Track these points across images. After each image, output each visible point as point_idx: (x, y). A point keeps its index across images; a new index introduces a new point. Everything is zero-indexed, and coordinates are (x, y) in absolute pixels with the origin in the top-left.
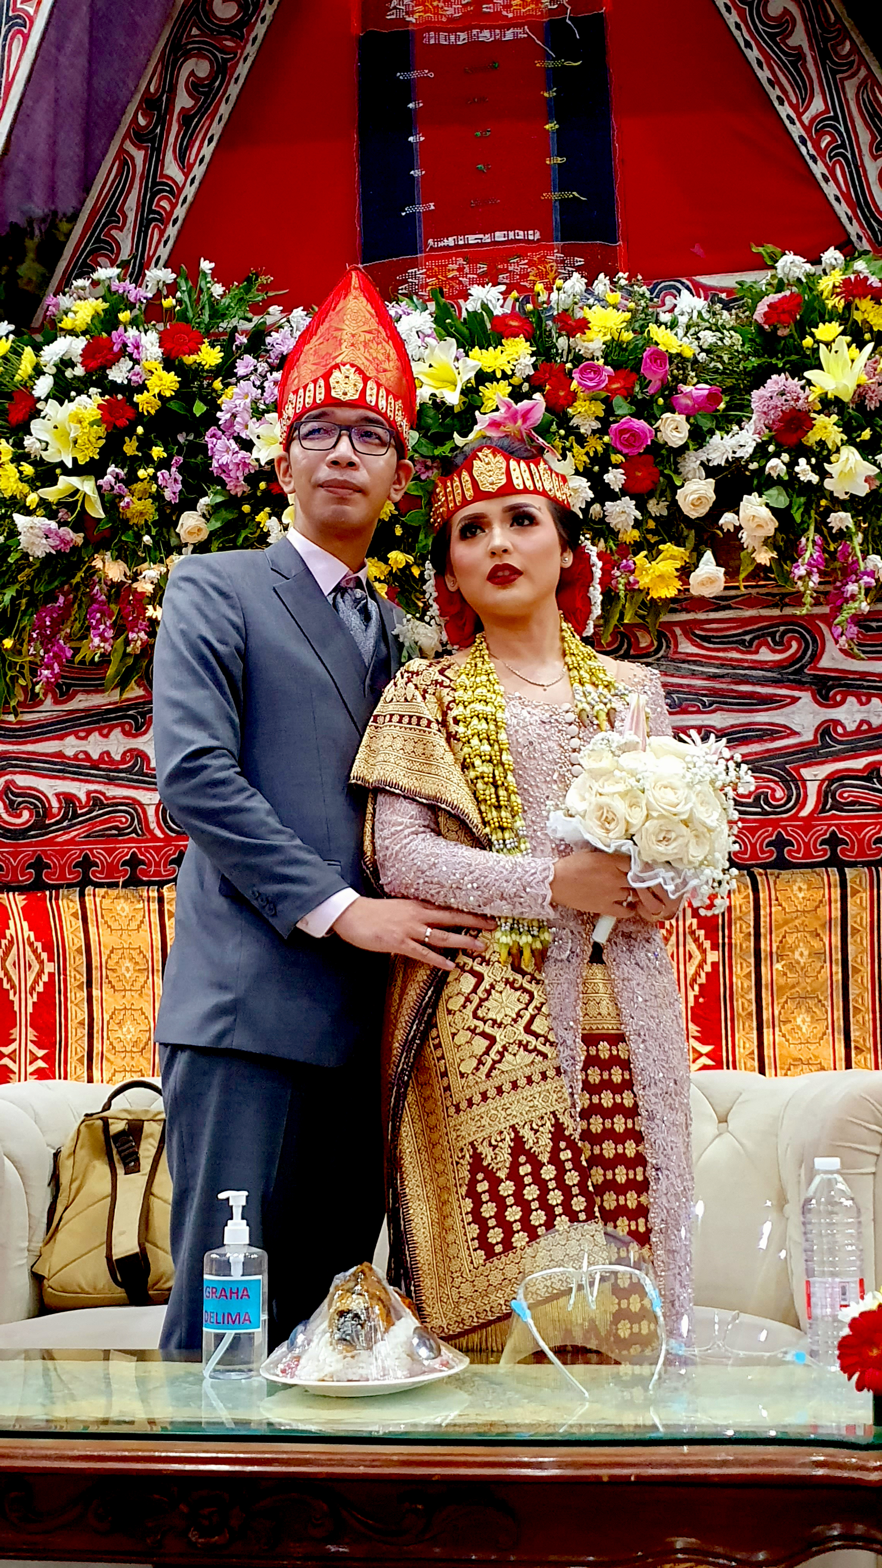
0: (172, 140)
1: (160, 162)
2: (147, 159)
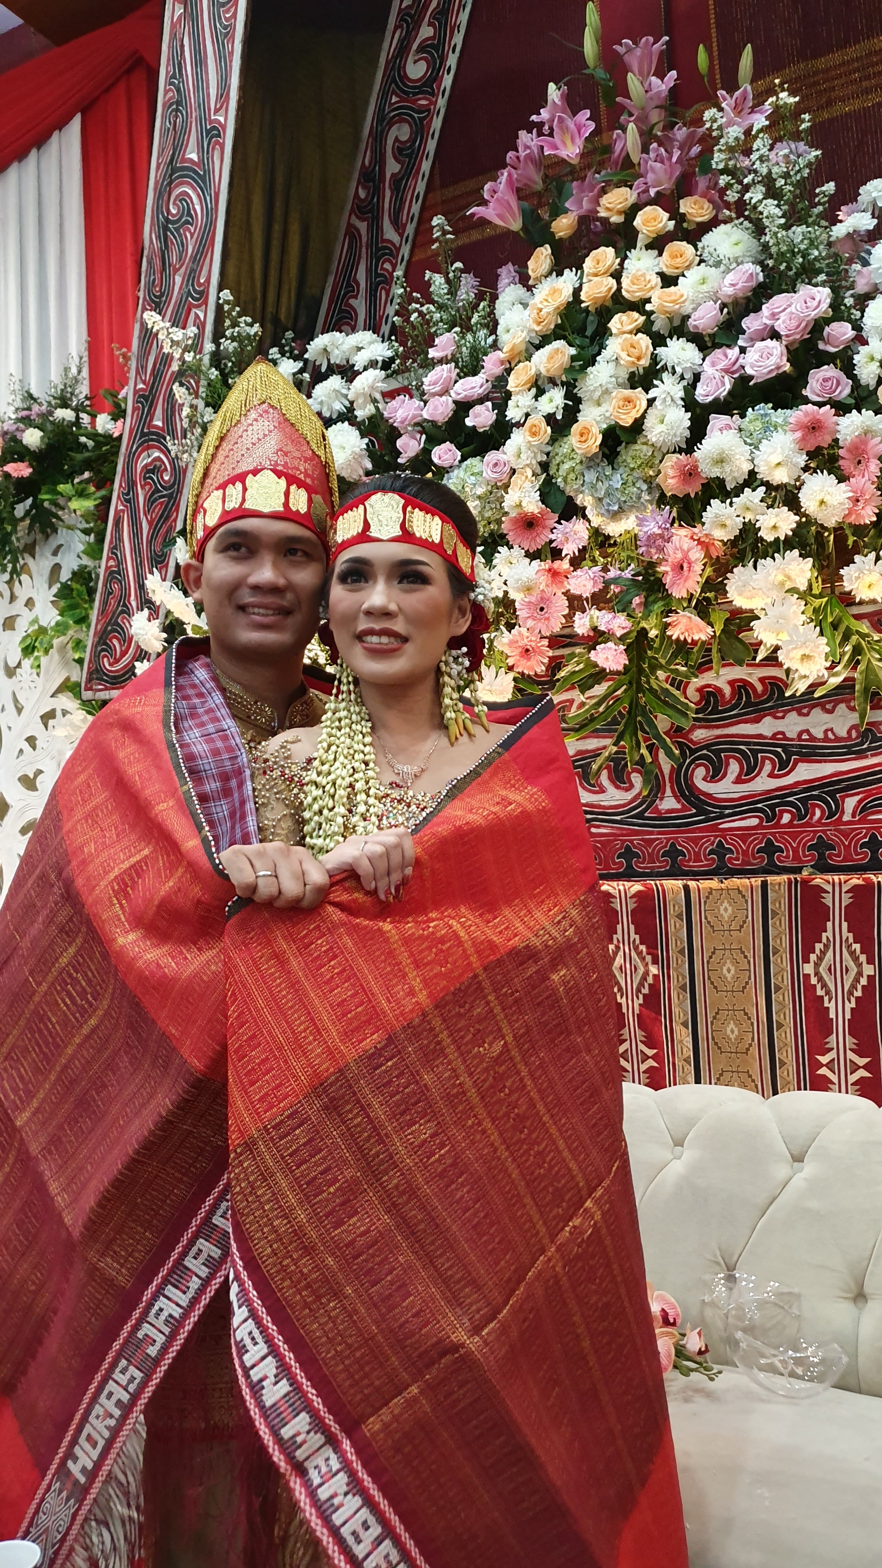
0: (387, 205)
1: (380, 228)
2: (370, 228)
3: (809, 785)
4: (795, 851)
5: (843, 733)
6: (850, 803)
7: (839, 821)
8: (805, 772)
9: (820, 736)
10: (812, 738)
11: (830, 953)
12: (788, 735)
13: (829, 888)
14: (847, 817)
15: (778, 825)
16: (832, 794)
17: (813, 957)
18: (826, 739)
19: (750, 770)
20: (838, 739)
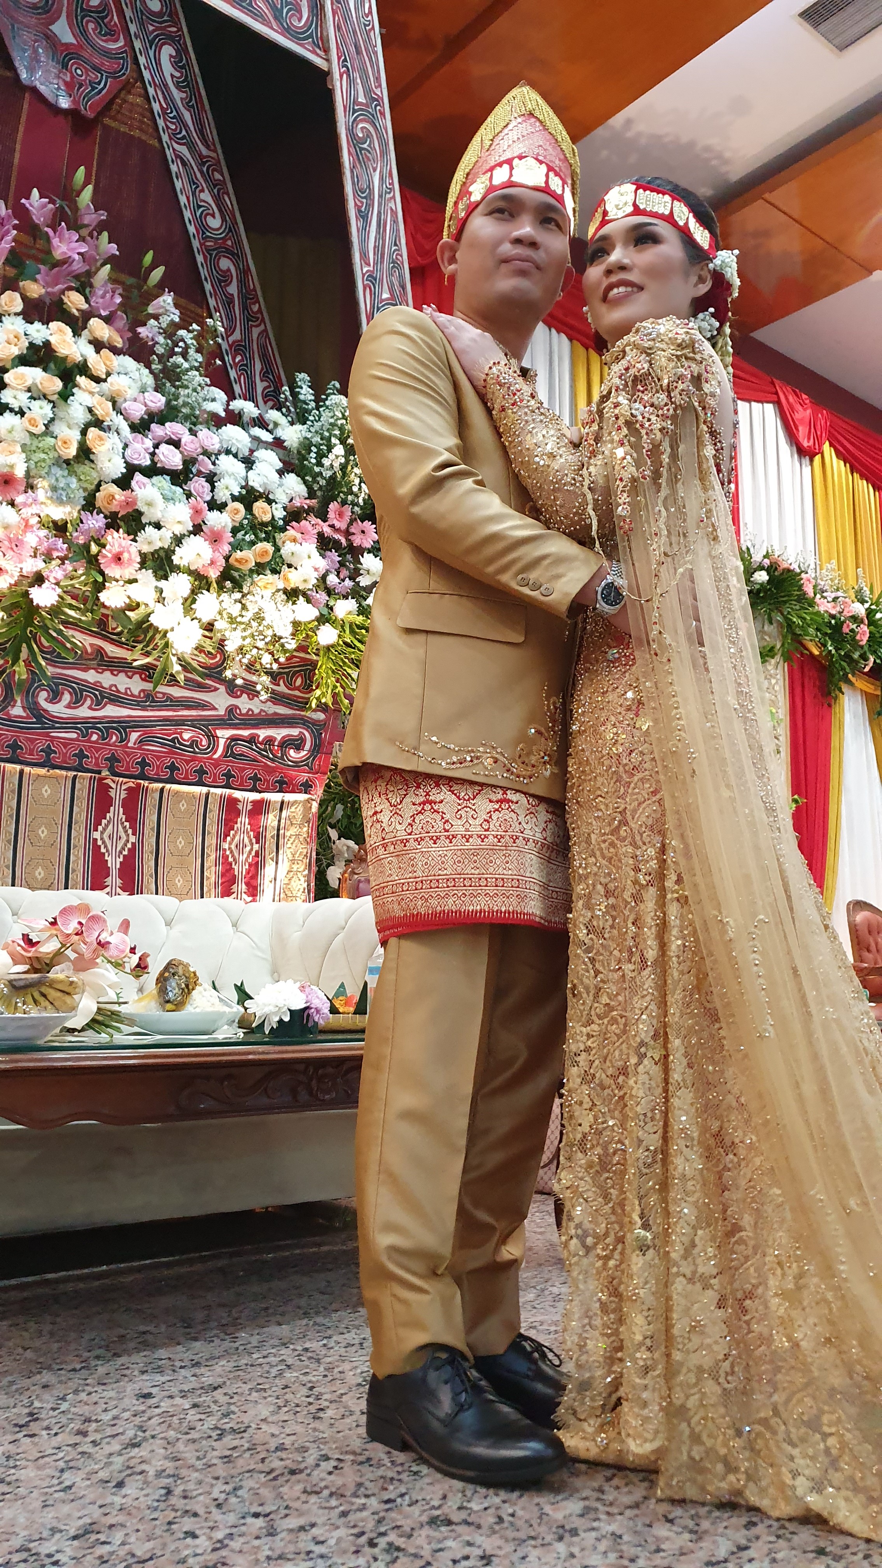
3: (112, 720)
4: (97, 759)
5: (136, 693)
6: (134, 736)
7: (126, 746)
8: (111, 711)
9: (123, 691)
10: (118, 691)
11: (111, 826)
12: (105, 685)
13: (113, 785)
14: (130, 745)
15: (89, 741)
16: (124, 728)
17: (100, 828)
18: (126, 694)
19: (77, 702)
20: (132, 695)
